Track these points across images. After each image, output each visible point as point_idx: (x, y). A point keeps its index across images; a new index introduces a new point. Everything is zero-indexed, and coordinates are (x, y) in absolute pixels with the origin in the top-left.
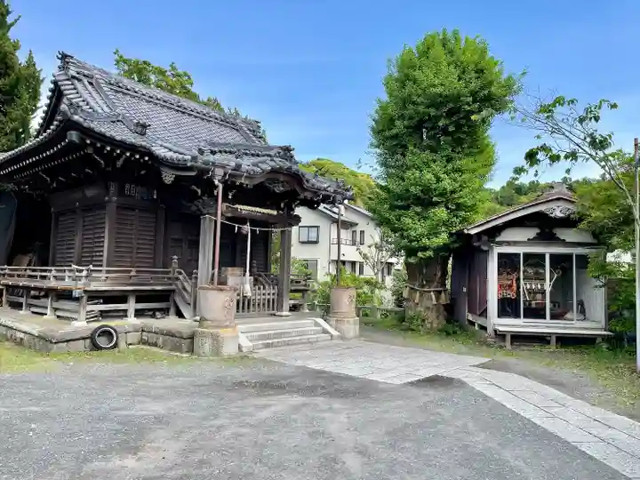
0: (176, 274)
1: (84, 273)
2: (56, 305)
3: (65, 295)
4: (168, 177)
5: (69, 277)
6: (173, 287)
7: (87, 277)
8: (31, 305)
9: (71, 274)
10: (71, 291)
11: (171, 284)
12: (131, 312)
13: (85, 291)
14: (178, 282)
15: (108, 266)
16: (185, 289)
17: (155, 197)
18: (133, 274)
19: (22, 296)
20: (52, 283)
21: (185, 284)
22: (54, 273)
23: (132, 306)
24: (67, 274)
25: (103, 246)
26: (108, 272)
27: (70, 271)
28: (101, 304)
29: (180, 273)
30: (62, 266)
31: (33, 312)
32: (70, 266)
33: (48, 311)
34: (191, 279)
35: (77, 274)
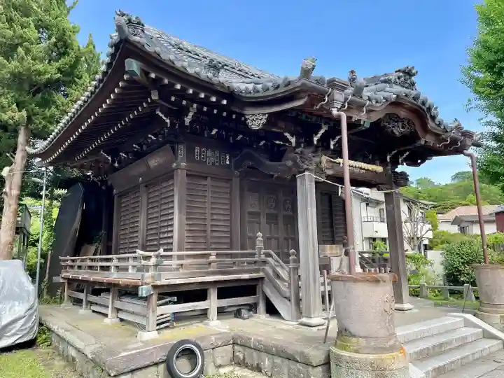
0: (263, 257)
1: (153, 261)
2: (118, 304)
3: (129, 292)
4: (256, 119)
5: (134, 267)
6: (261, 274)
7: (156, 266)
8: (91, 303)
9: (135, 264)
10: (136, 287)
11: (257, 271)
12: (213, 313)
13: (155, 287)
14: (267, 268)
15: (180, 249)
16: (278, 276)
17: (228, 163)
18: (213, 258)
19: (82, 292)
20: (113, 276)
21: (279, 269)
22: (115, 262)
23: (213, 303)
24: (131, 262)
25: (172, 225)
26: (180, 258)
27: (135, 258)
28: (175, 303)
29: (269, 255)
30: (125, 253)
31: (94, 311)
32: (135, 252)
33: (109, 312)
34: (287, 262)
35: (143, 262)
